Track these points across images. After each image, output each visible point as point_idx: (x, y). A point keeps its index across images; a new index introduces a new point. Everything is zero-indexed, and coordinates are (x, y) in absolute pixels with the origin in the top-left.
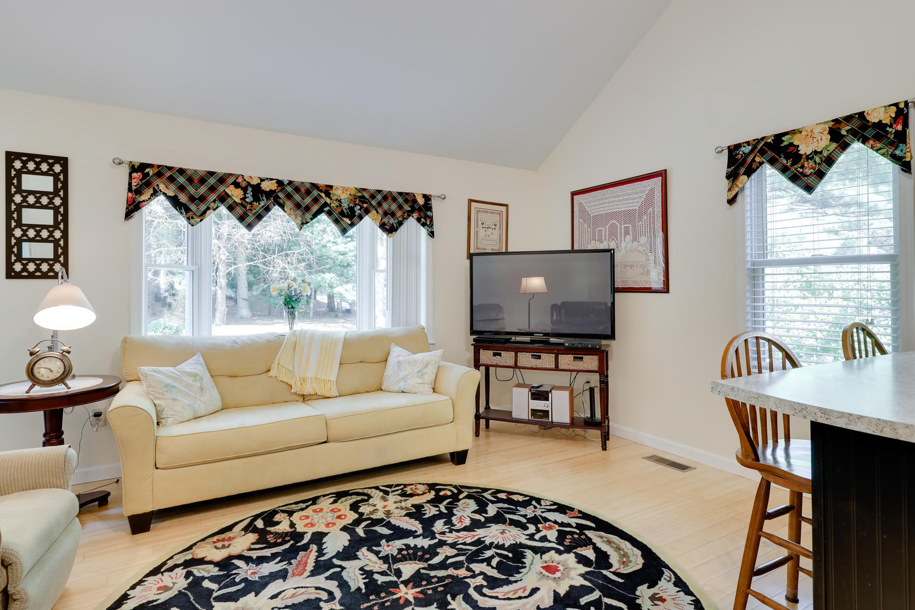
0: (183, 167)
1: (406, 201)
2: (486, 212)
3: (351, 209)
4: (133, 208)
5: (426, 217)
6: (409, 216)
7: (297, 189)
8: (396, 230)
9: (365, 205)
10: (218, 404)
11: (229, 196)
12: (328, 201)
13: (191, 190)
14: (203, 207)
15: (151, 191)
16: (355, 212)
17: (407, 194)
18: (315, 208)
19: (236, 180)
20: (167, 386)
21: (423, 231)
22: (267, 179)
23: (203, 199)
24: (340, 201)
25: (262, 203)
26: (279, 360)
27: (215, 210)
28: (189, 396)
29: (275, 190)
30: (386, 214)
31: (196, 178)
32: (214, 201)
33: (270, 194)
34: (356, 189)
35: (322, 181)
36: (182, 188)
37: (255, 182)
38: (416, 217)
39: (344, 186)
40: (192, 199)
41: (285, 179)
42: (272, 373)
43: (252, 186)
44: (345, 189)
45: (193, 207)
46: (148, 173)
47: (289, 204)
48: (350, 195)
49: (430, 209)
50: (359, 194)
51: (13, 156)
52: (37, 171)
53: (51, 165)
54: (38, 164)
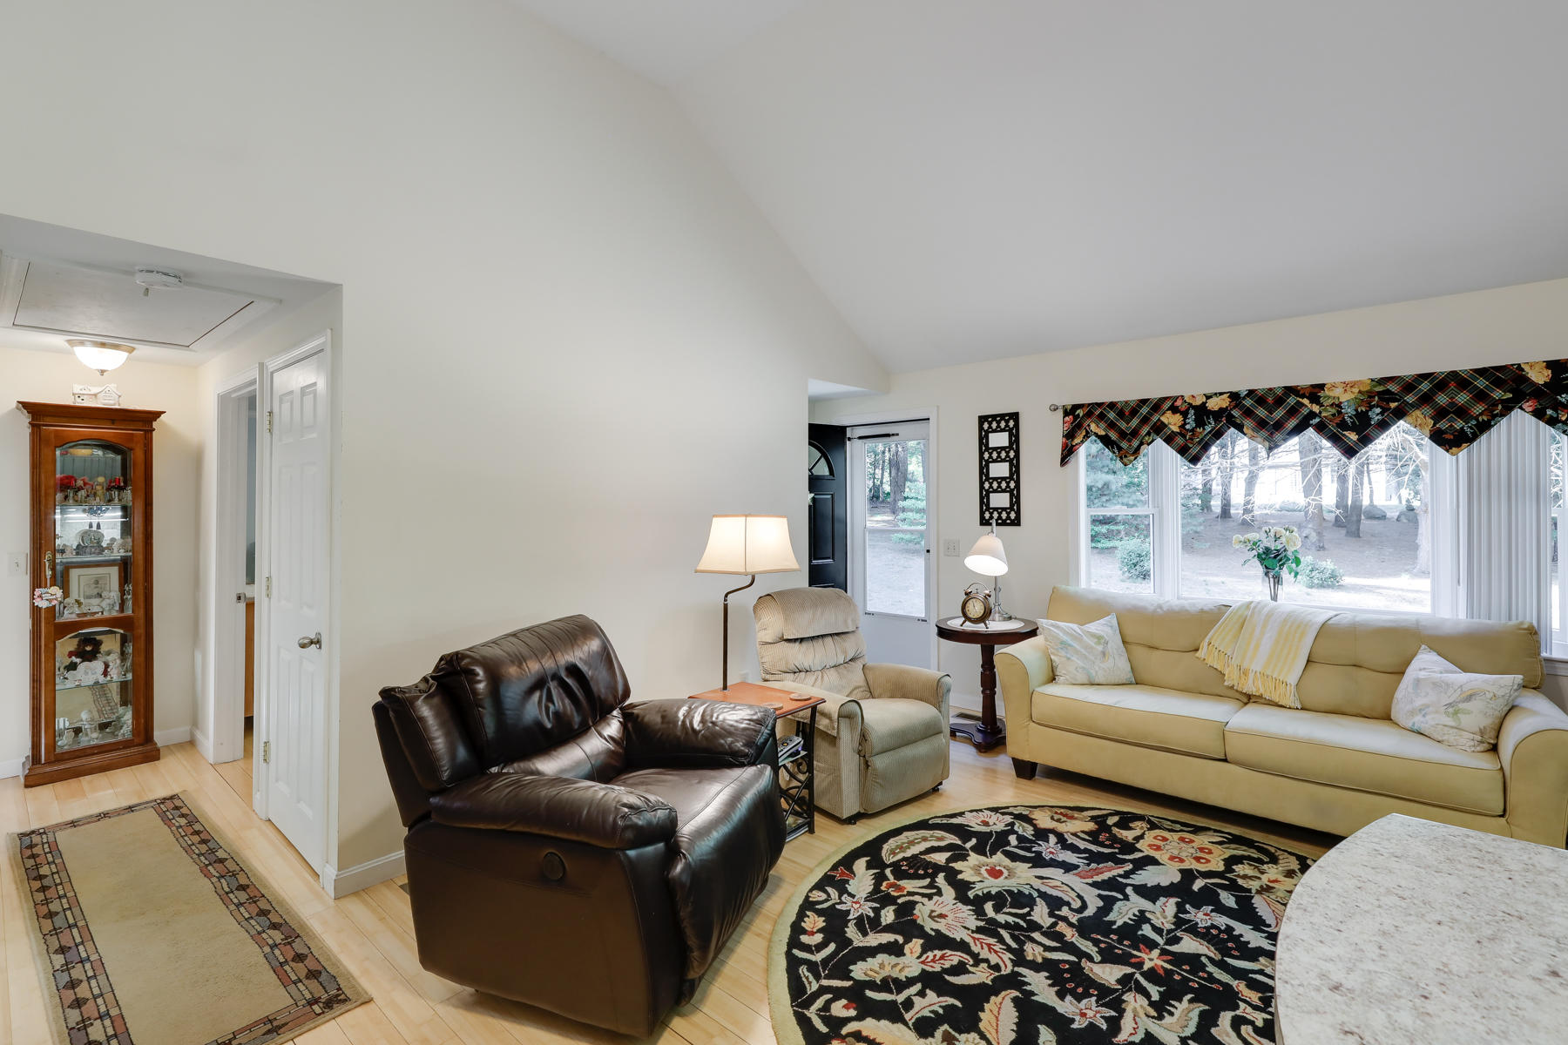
0: (1114, 401)
1: (1498, 383)
3: (1363, 416)
4: (1068, 453)
5: (1558, 405)
6: (1509, 409)
7: (1261, 401)
8: (1470, 439)
9: (1393, 405)
10: (1126, 674)
11: (1166, 426)
12: (1316, 408)
13: (1123, 425)
14: (1135, 443)
15: (1083, 433)
16: (1370, 419)
17: (1496, 368)
18: (1292, 423)
19: (1173, 404)
20: (1063, 642)
21: (1550, 433)
22: (1216, 394)
23: (1135, 433)
24: (1339, 406)
25: (1208, 429)
26: (1210, 639)
27: (1148, 444)
28: (1086, 658)
29: (1227, 407)
30: (1440, 414)
31: (1127, 412)
32: (1149, 434)
33: (1218, 414)
34: (1372, 380)
35: (1303, 380)
36: (1112, 425)
37: (1198, 402)
38: (1530, 409)
39: (1349, 379)
40: (1123, 434)
41: (1242, 387)
42: (1201, 654)
43: (1195, 408)
44: (1347, 386)
45: (1124, 445)
46: (1079, 414)
47: (1248, 424)
48: (1360, 392)
50: (1381, 388)
51: (982, 419)
52: (999, 430)
53: (1007, 422)
54: (998, 423)
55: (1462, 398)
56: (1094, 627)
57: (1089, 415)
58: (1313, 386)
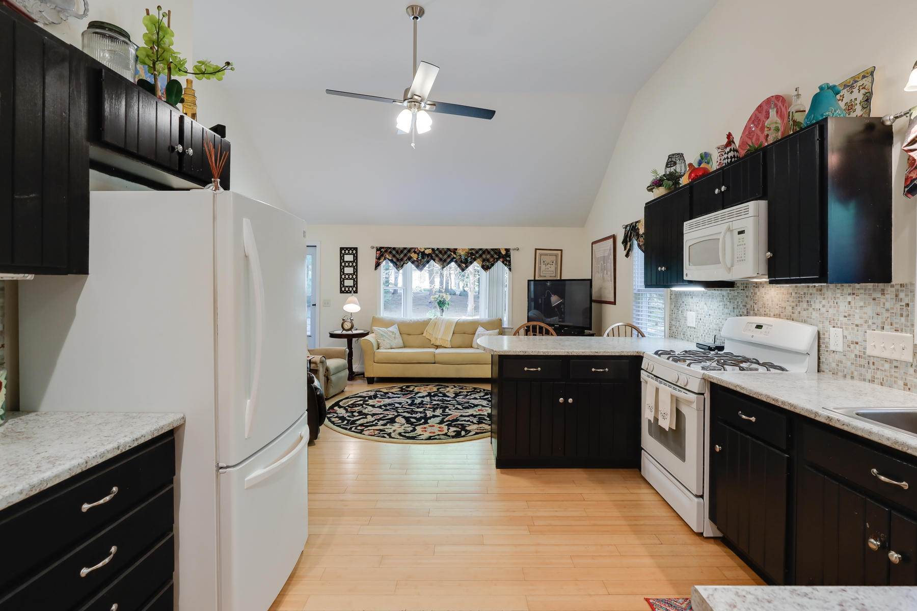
0: (395, 247)
1: (496, 253)
2: (546, 255)
3: (466, 259)
4: (378, 265)
5: (507, 261)
6: (497, 260)
7: (440, 252)
8: (490, 268)
9: (473, 257)
10: (401, 344)
11: (412, 257)
12: (455, 256)
13: (398, 256)
14: (402, 263)
15: (384, 258)
16: (468, 261)
17: (496, 249)
18: (449, 260)
19: (414, 250)
20: (382, 335)
21: (506, 268)
22: (428, 248)
23: (402, 259)
24: (461, 256)
25: (426, 260)
26: (427, 330)
27: (406, 264)
28: (389, 339)
29: (431, 253)
30: (484, 260)
31: (399, 251)
32: (406, 260)
33: (429, 255)
34: (469, 249)
35: (452, 247)
36: (394, 256)
37: (422, 250)
38: (501, 261)
39: (463, 248)
41: (435, 247)
42: (424, 335)
43: (421, 252)
44: (463, 250)
45: (398, 263)
46: (382, 251)
47: (437, 259)
48: (466, 252)
49: (509, 256)
50: (470, 252)
51: (342, 249)
52: (349, 254)
53: (352, 251)
54: (349, 251)
55: (488, 256)
56: (391, 329)
57: (386, 251)
58: (454, 249)
